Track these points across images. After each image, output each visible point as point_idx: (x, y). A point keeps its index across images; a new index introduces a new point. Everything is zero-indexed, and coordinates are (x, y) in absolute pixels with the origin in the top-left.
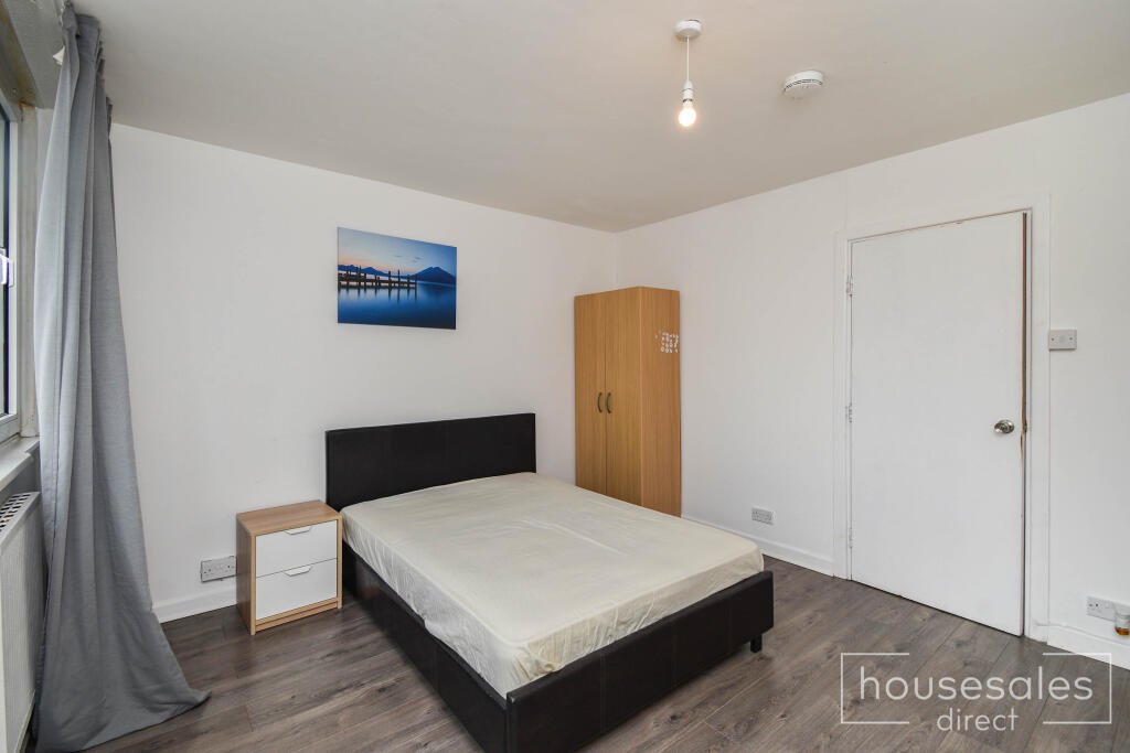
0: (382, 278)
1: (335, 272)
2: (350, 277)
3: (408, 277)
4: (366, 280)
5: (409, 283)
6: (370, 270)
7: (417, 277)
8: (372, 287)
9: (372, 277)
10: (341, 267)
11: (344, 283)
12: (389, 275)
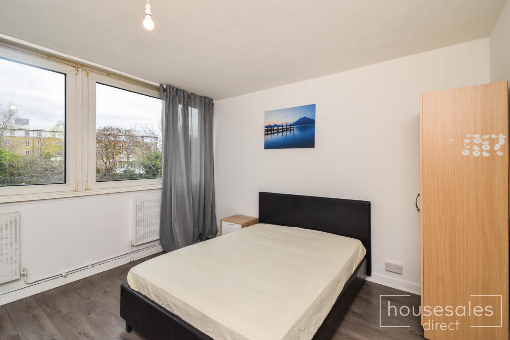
0: (280, 128)
1: (263, 129)
2: (269, 130)
3: (291, 125)
4: (274, 130)
5: (291, 128)
6: (276, 126)
7: (294, 124)
8: (276, 133)
9: (276, 128)
10: (266, 127)
11: (266, 133)
12: (283, 126)
